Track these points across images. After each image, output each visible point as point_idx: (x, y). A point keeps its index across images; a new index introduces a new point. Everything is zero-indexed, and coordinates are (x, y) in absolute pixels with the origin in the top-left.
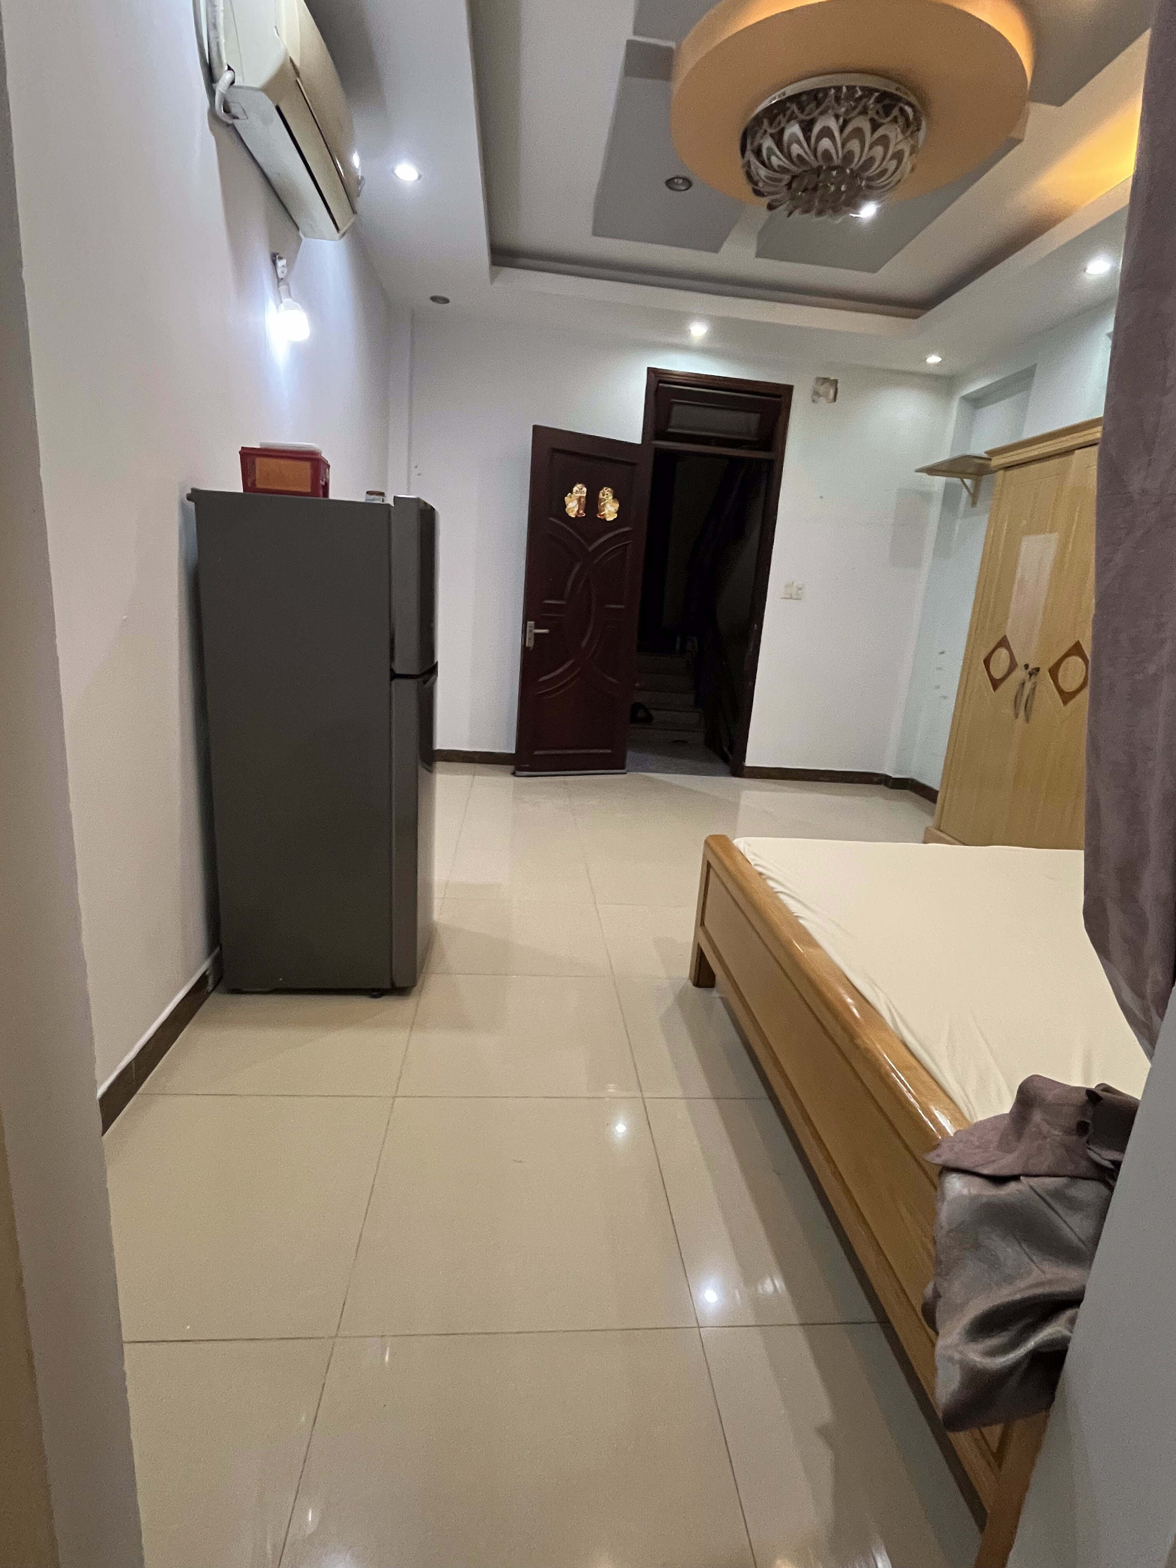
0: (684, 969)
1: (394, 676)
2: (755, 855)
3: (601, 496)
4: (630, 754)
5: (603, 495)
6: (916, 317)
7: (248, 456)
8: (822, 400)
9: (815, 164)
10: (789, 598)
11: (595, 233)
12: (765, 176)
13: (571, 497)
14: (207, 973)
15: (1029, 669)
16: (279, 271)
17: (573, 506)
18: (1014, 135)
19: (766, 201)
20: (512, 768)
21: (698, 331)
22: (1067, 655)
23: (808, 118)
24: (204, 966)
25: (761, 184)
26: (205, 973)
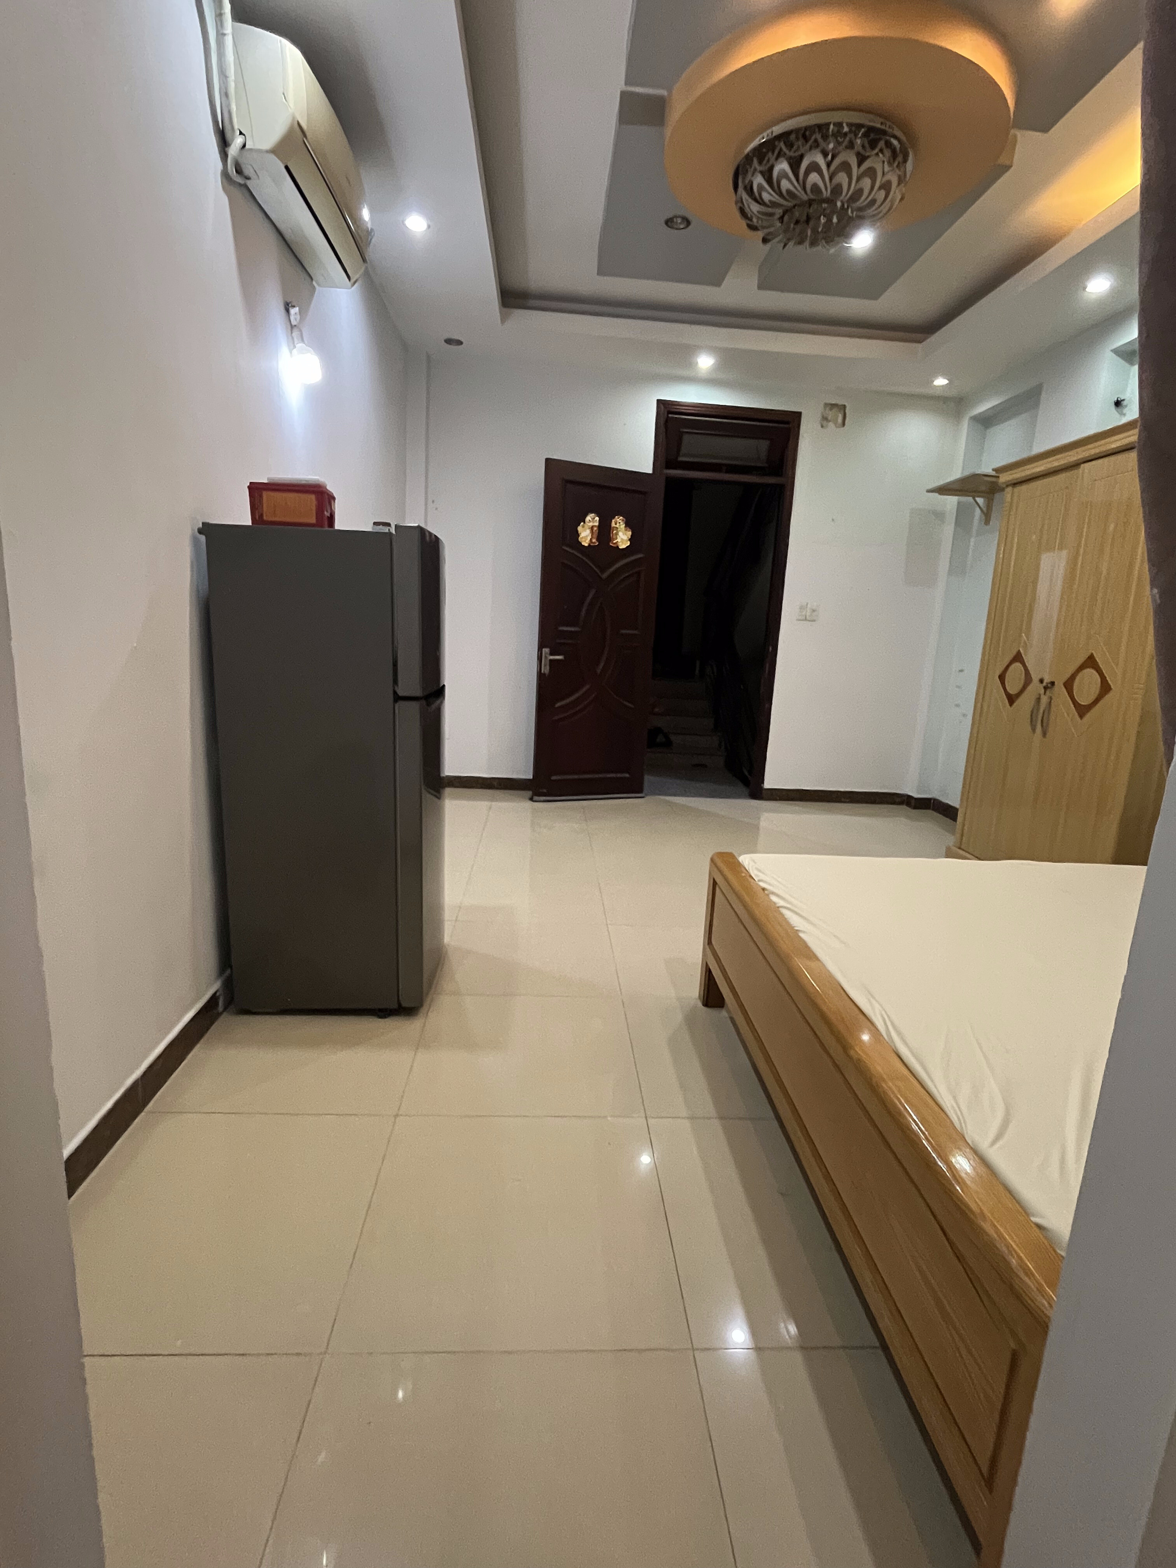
0: (694, 989)
1: (397, 698)
2: (759, 871)
3: (613, 524)
4: (648, 779)
5: (616, 524)
6: (920, 341)
7: (256, 490)
8: (831, 424)
9: (805, 198)
10: (803, 620)
11: (600, 272)
12: (758, 212)
13: (583, 527)
14: (218, 994)
15: (1044, 684)
16: (292, 318)
17: (586, 535)
18: (1002, 160)
19: (760, 234)
20: (530, 793)
21: (705, 362)
22: (1081, 668)
23: (797, 154)
24: (216, 986)
25: (755, 220)
26: (215, 993)
